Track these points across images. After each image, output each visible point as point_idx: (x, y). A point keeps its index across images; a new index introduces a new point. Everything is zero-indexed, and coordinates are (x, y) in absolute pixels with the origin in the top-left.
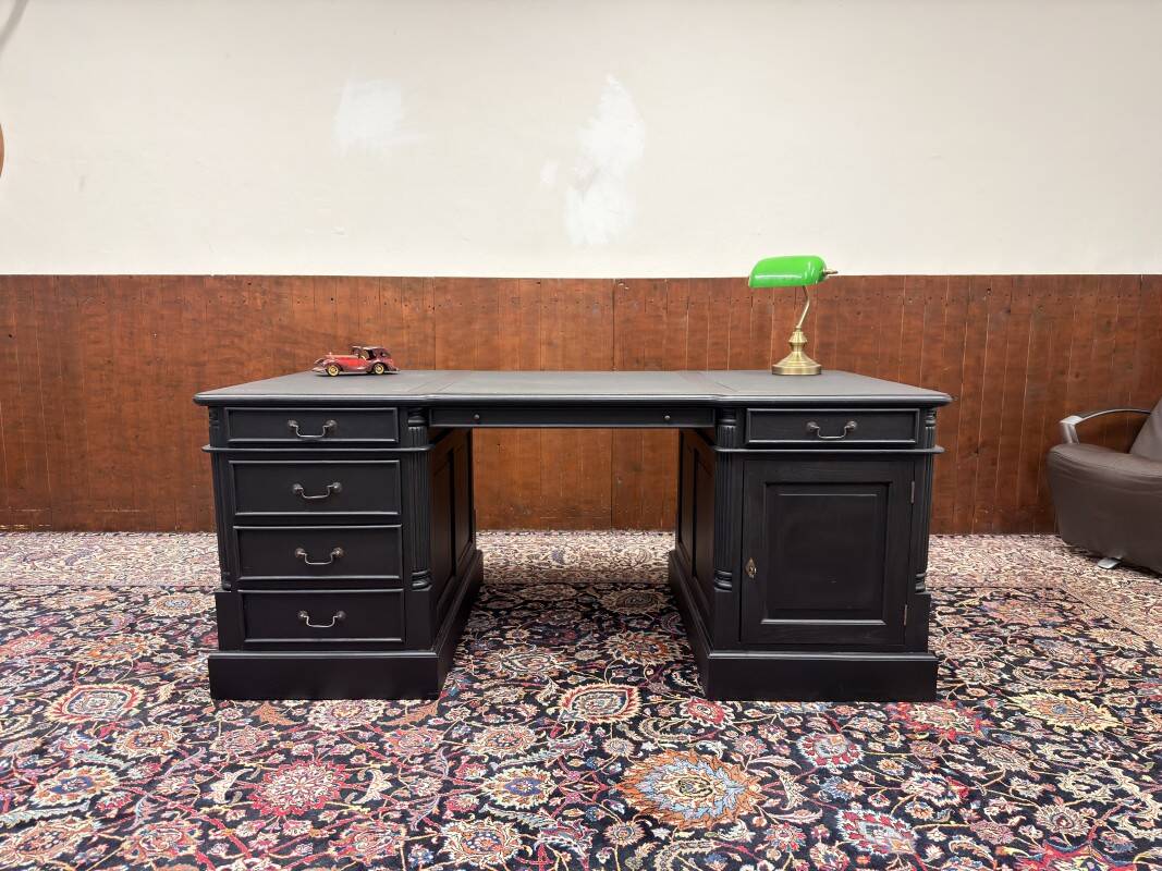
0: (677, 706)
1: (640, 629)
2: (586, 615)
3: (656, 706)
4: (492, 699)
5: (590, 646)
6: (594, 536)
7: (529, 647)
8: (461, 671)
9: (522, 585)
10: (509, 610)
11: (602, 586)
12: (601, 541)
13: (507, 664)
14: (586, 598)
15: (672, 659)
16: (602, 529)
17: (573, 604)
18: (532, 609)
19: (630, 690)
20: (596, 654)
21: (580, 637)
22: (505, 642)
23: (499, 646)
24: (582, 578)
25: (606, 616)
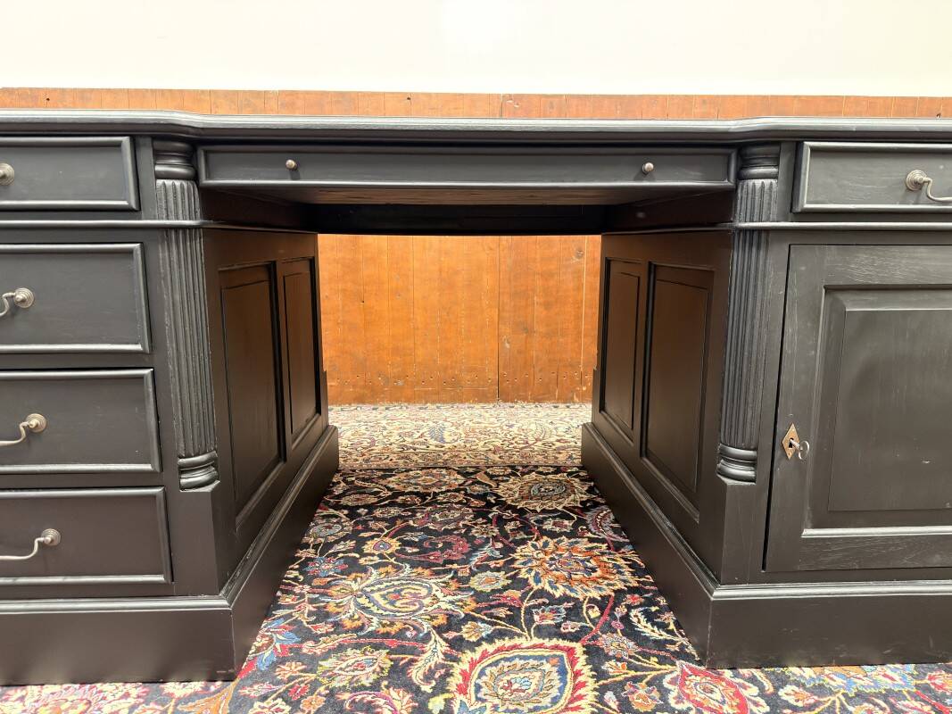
0: (656, 682)
1: (561, 534)
2: (480, 513)
3: (622, 684)
4: (331, 678)
5: (492, 564)
6: (478, 409)
7: (398, 568)
8: (286, 617)
9: (391, 470)
10: (371, 507)
11: (497, 471)
12: (487, 415)
13: (363, 601)
14: (477, 488)
15: (620, 586)
16: (487, 401)
17: (461, 497)
18: (403, 505)
19: (571, 651)
20: (502, 580)
21: (475, 548)
22: (362, 561)
23: (352, 567)
24: (467, 460)
25: (508, 514)
